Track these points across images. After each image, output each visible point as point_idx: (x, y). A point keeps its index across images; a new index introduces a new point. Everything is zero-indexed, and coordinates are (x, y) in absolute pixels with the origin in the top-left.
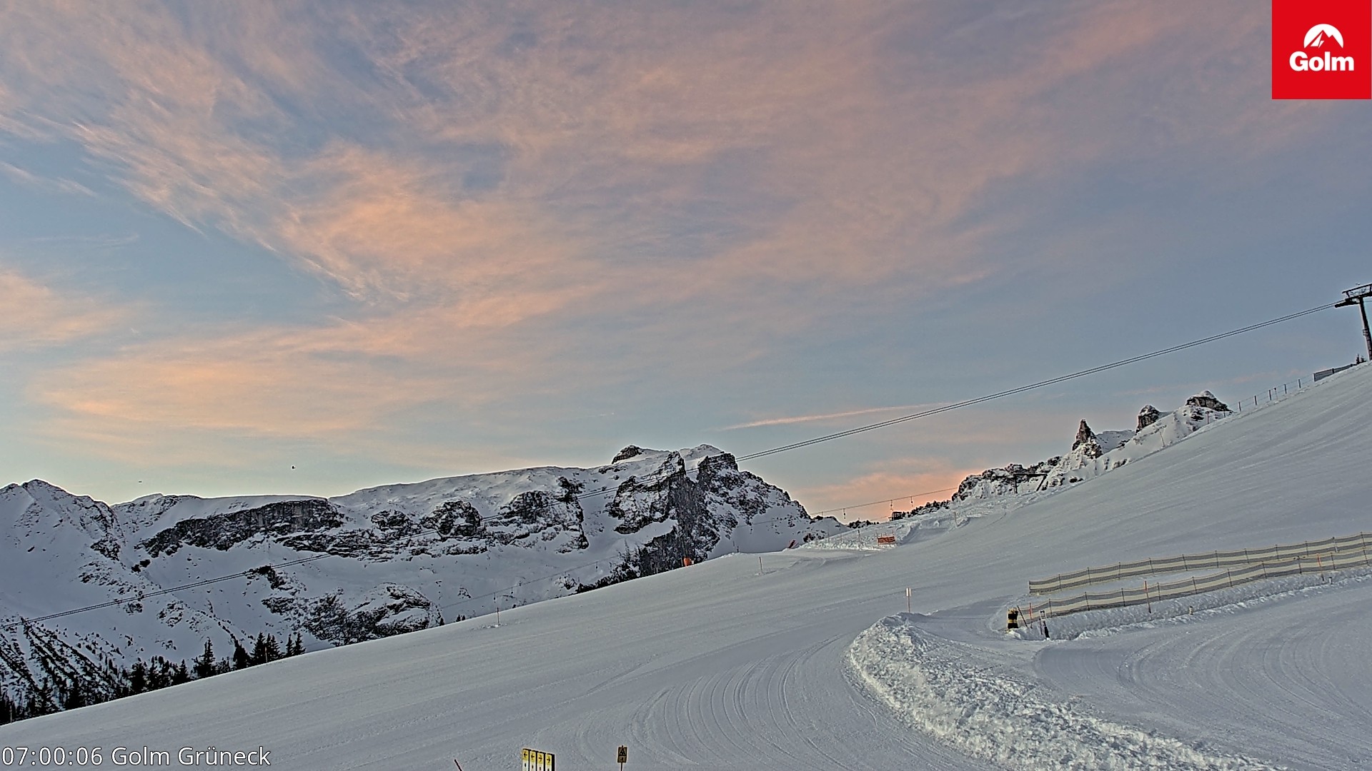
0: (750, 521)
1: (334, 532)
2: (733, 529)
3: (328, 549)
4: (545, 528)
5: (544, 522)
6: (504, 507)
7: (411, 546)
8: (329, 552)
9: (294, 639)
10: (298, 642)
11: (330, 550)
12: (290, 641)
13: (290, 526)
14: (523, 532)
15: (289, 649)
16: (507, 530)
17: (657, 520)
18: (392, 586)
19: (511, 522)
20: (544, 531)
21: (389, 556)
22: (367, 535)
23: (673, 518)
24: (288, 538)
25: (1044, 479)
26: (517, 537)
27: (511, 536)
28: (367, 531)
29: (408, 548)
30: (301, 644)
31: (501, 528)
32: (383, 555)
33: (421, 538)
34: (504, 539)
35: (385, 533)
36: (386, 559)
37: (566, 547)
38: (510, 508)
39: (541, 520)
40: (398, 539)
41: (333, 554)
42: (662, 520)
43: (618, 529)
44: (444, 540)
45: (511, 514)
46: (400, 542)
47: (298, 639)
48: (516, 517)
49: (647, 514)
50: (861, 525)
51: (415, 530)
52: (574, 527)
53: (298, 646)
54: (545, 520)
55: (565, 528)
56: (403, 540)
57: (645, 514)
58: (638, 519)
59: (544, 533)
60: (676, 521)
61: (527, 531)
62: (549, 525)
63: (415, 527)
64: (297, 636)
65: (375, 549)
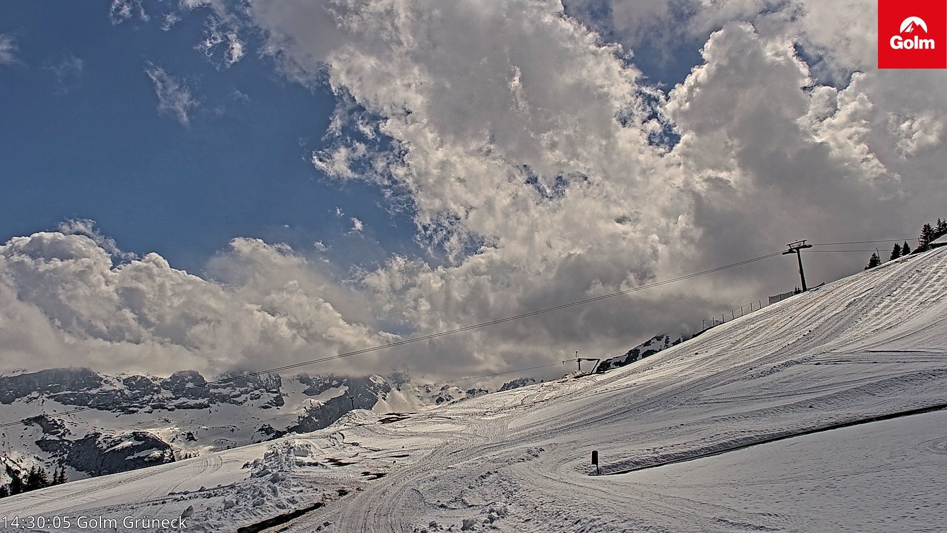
0: (400, 388)
1: (94, 391)
2: (388, 394)
3: (89, 404)
4: (253, 391)
5: (252, 386)
6: (224, 375)
7: (153, 402)
8: (89, 406)
9: (59, 470)
10: (62, 473)
11: (91, 405)
12: (56, 472)
13: (60, 386)
14: (237, 393)
15: (55, 478)
16: (225, 392)
17: (333, 386)
18: (137, 431)
19: (228, 386)
20: (252, 393)
21: (135, 409)
22: (119, 393)
23: (345, 385)
24: (57, 395)
25: (598, 362)
26: (232, 397)
27: (229, 396)
28: (120, 391)
29: (150, 404)
30: (64, 474)
31: (220, 390)
32: (131, 409)
33: (160, 396)
34: (224, 399)
35: (134, 392)
36: (133, 412)
37: (267, 405)
38: (227, 376)
39: (251, 385)
40: (143, 397)
41: (92, 408)
42: (337, 386)
43: (304, 392)
44: (177, 398)
45: (229, 380)
46: (144, 399)
47: (63, 470)
48: (232, 383)
49: (327, 382)
50: (475, 392)
51: (156, 391)
52: (275, 390)
53: (62, 476)
54: (253, 385)
55: (268, 391)
56: (146, 398)
57: (326, 381)
58: (320, 385)
59: (251, 394)
60: (347, 387)
61: (239, 393)
62: (256, 389)
63: (156, 388)
64: (61, 468)
65: (124, 405)
